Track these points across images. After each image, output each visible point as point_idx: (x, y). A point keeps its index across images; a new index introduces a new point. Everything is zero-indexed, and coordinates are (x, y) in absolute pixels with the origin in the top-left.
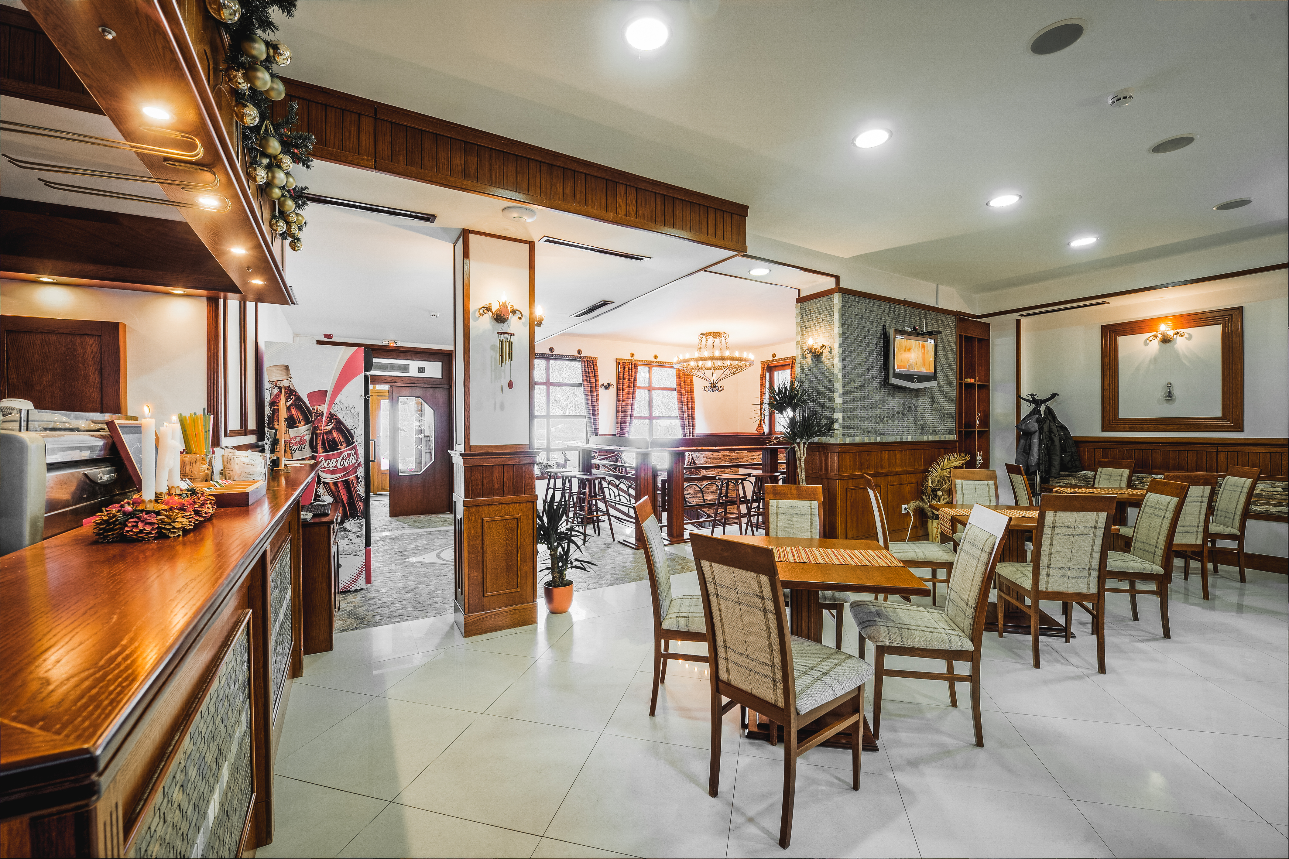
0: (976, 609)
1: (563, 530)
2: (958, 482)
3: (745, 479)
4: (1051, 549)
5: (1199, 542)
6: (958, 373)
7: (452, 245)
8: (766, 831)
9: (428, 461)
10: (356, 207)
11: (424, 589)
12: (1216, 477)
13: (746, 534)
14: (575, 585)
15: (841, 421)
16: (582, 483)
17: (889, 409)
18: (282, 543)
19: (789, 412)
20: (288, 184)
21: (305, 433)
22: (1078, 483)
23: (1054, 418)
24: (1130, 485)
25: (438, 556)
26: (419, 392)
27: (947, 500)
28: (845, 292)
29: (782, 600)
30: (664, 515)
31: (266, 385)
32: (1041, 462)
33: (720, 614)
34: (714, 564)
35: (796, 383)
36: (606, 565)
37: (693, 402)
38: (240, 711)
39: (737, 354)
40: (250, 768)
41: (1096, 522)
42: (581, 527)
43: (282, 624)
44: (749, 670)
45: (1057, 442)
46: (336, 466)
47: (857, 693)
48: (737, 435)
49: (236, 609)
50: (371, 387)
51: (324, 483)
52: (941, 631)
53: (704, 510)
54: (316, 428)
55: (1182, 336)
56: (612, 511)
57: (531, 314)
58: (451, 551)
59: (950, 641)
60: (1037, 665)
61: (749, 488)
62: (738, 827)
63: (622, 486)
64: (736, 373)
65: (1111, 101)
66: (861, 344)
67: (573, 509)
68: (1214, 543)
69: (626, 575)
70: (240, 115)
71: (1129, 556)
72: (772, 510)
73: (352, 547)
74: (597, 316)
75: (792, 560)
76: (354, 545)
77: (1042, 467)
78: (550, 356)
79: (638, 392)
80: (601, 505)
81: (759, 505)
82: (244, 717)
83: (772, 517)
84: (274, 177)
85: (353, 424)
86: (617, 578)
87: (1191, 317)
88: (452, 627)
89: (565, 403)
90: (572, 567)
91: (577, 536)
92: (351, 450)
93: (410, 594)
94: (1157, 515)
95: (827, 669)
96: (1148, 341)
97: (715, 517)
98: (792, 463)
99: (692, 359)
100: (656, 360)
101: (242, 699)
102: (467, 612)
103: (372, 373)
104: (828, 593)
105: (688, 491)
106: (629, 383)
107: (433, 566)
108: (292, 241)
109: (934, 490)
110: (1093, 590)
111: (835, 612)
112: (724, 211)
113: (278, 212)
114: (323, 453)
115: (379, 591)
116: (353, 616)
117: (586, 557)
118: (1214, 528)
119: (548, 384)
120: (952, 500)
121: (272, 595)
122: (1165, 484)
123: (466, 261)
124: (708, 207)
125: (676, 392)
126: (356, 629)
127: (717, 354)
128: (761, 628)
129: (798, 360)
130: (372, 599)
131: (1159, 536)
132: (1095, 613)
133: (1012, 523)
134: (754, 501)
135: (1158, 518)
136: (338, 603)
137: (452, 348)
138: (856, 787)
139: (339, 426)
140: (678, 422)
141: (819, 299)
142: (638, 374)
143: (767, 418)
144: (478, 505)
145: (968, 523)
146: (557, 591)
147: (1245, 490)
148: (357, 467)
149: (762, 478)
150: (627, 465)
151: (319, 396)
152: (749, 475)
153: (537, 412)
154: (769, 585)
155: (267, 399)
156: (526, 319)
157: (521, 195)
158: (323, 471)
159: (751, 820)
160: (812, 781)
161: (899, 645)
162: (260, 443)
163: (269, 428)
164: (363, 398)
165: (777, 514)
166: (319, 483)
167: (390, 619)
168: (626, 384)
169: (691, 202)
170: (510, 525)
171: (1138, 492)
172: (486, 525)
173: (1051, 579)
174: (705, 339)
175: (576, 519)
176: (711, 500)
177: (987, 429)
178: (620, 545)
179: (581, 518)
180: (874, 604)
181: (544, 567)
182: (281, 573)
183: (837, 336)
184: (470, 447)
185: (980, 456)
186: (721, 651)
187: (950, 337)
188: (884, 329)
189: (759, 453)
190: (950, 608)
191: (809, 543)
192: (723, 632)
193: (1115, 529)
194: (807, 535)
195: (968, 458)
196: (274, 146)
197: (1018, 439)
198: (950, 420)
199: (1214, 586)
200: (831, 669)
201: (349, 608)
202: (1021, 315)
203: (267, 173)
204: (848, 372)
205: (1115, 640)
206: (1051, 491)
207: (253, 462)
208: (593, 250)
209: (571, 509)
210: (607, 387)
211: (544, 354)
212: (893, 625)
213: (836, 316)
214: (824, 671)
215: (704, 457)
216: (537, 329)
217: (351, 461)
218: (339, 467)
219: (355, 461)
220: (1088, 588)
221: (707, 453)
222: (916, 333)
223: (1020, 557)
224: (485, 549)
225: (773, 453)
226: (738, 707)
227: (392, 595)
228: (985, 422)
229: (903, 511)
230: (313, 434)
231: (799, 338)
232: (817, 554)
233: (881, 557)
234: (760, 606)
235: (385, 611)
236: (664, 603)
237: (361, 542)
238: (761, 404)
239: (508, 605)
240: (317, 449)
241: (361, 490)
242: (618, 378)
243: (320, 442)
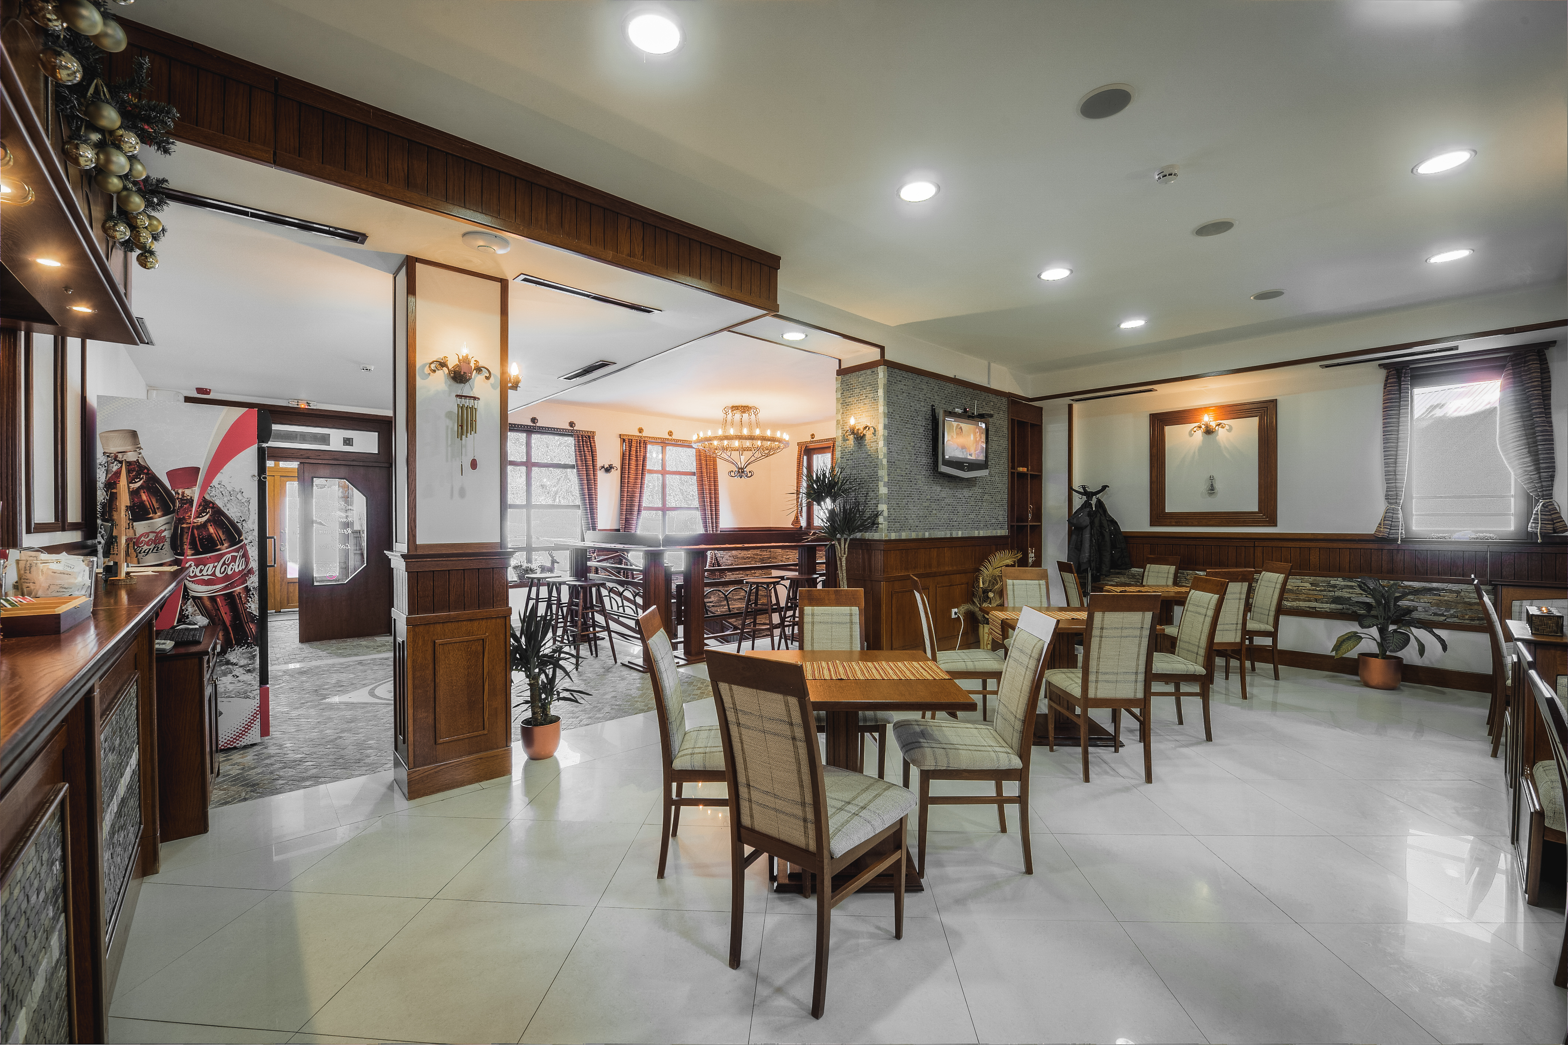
0: (1024, 722)
1: (547, 651)
2: (1009, 582)
3: (778, 583)
4: (1099, 653)
5: (1238, 640)
6: (1010, 461)
7: (391, 276)
8: (796, 1001)
9: (357, 565)
10: (246, 214)
11: (349, 739)
12: (1252, 573)
13: (778, 649)
14: (563, 722)
15: (886, 514)
16: (574, 591)
17: (938, 500)
18: (123, 685)
19: (828, 503)
20: (134, 173)
21: (163, 528)
22: (1127, 581)
23: (1105, 511)
24: (1175, 583)
25: (372, 693)
26: (343, 471)
27: (998, 602)
28: (891, 365)
29: (813, 725)
30: (681, 629)
31: (100, 458)
32: (1092, 559)
33: (742, 746)
34: (734, 687)
35: (837, 469)
36: (605, 694)
37: (716, 490)
38: (48, 933)
39: (769, 433)
40: (66, 1013)
41: (1142, 623)
42: (572, 647)
43: (123, 802)
44: (776, 810)
45: (1107, 538)
46: (214, 574)
47: (898, 827)
48: (769, 529)
49: (39, 785)
50: (270, 464)
51: (194, 598)
52: (989, 749)
53: (730, 621)
54: (181, 521)
55: (1223, 428)
56: (613, 626)
57: (503, 373)
58: (390, 686)
59: (998, 758)
60: (1087, 779)
61: (783, 592)
62: (764, 1001)
63: (627, 594)
64: (768, 455)
65: (1157, 177)
66: (908, 426)
67: (562, 625)
68: (1251, 640)
69: (630, 705)
70: (49, 67)
71: (1175, 657)
72: (807, 619)
73: (239, 686)
74: (594, 380)
75: (827, 677)
76: (242, 684)
77: (1093, 564)
78: (531, 429)
79: (647, 477)
80: (599, 618)
81: (794, 613)
82: (55, 942)
83: (807, 628)
84: (108, 161)
85: (240, 514)
86: (619, 710)
87: (1229, 409)
88: (390, 788)
89: (554, 489)
90: (559, 699)
91: (565, 659)
92: (237, 551)
93: (329, 746)
94: (1199, 614)
95: (865, 802)
96: (1193, 432)
97: (742, 630)
98: (832, 563)
99: (715, 438)
100: (670, 438)
101: (51, 914)
102: (411, 765)
103: (271, 444)
104: (869, 714)
105: (710, 598)
106: (637, 465)
107: (363, 708)
108: (141, 255)
109: (986, 592)
110: (1140, 695)
111: (876, 735)
112: (751, 260)
113: (117, 212)
114: (193, 555)
115: (281, 746)
116: (241, 782)
117: (577, 683)
118: (1251, 626)
119: (529, 464)
120: (1004, 602)
121: (105, 759)
122: (1207, 581)
123: (411, 299)
124: (732, 253)
125: (695, 477)
126: (245, 799)
127: (745, 432)
128: (790, 760)
129: (839, 442)
130: (270, 757)
131: (1201, 635)
132: (1142, 719)
133: (1060, 626)
134: (788, 608)
135: (1200, 616)
136: (216, 766)
137: (390, 413)
138: (898, 936)
139: (219, 517)
140: (698, 515)
141: (862, 372)
142: (648, 455)
143: (805, 509)
144: (428, 623)
145: (1017, 628)
146: (539, 731)
147: (1279, 586)
148: (246, 575)
149: (798, 581)
150: (634, 567)
151: (188, 475)
152: (782, 578)
153: (511, 499)
154: (798, 708)
155: (101, 477)
156: (495, 379)
157: (489, 218)
158: (190, 581)
159: (779, 990)
160: (849, 934)
161: (944, 768)
162: (90, 542)
163: (104, 520)
164: (256, 479)
165: (813, 623)
166: (186, 597)
167: (297, 783)
168: (633, 467)
169: (711, 246)
170: (473, 648)
171: (1183, 590)
172: (439, 650)
173: (1100, 685)
174: (731, 414)
175: (566, 637)
176: (738, 609)
177: (1040, 524)
178: (623, 668)
179: (573, 636)
180: (920, 723)
181: (521, 700)
182: (121, 729)
183: (882, 415)
184: (416, 547)
185: (1032, 552)
186: (743, 791)
187: (1001, 421)
188: (933, 410)
189: (795, 551)
190: (999, 722)
191: (848, 656)
192: (746, 769)
193: (1160, 629)
194: (846, 647)
195: (1020, 555)
196: (111, 117)
197: (1070, 533)
198: (1002, 514)
199: (1252, 685)
200: (870, 802)
201: (235, 771)
202: (1072, 400)
203: (97, 154)
204: (894, 457)
205: (1162, 746)
206: (1101, 590)
207: (68, 570)
208: (588, 296)
209: (559, 625)
210: (608, 470)
211: (524, 426)
212: (938, 746)
213: (881, 392)
214: (862, 805)
215: (730, 556)
216: (511, 392)
217: (237, 567)
218: (218, 574)
219: (243, 567)
220: (1135, 692)
221: (733, 552)
222: (967, 416)
223: (1070, 662)
224: (437, 681)
225: (809, 553)
226: (765, 856)
227: (301, 749)
228: (1038, 515)
229: (953, 616)
230: (176, 528)
231: (840, 417)
232: (857, 668)
233: (926, 669)
234: (789, 733)
235: (291, 772)
236: (676, 738)
237: (253, 679)
238: (798, 493)
239: (470, 754)
240: (182, 549)
241: (253, 607)
242: (623, 459)
243: (187, 539)
